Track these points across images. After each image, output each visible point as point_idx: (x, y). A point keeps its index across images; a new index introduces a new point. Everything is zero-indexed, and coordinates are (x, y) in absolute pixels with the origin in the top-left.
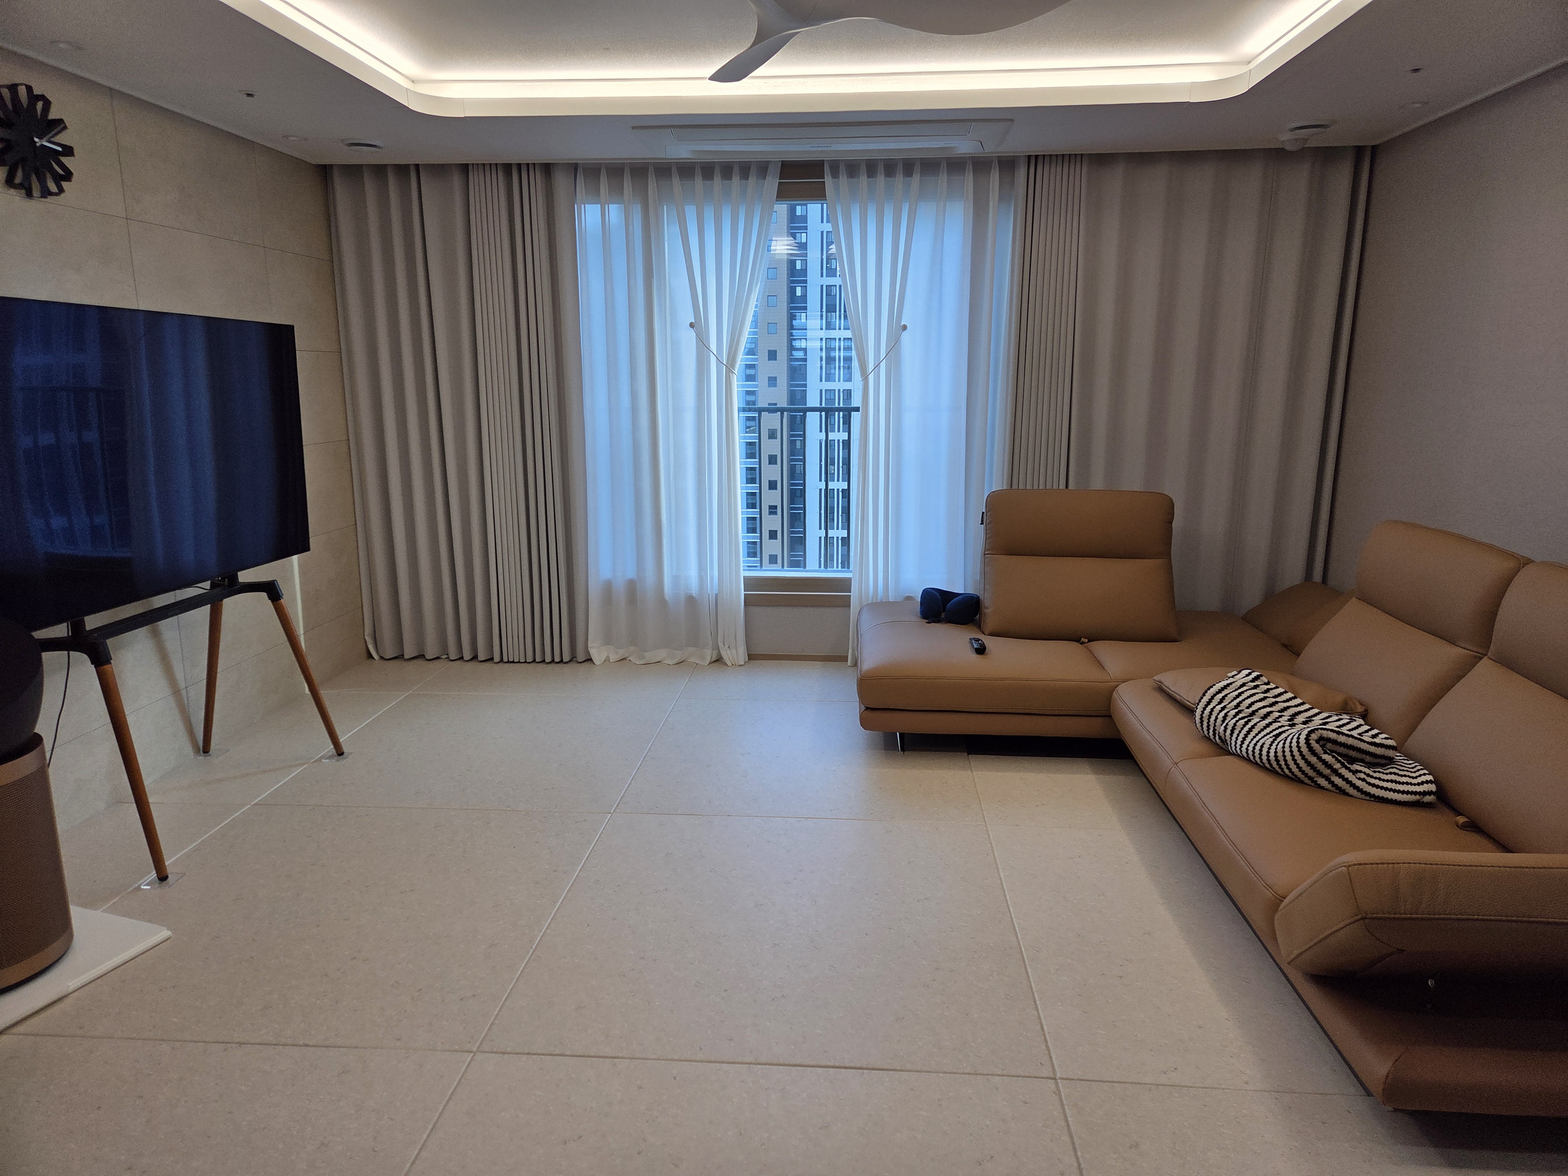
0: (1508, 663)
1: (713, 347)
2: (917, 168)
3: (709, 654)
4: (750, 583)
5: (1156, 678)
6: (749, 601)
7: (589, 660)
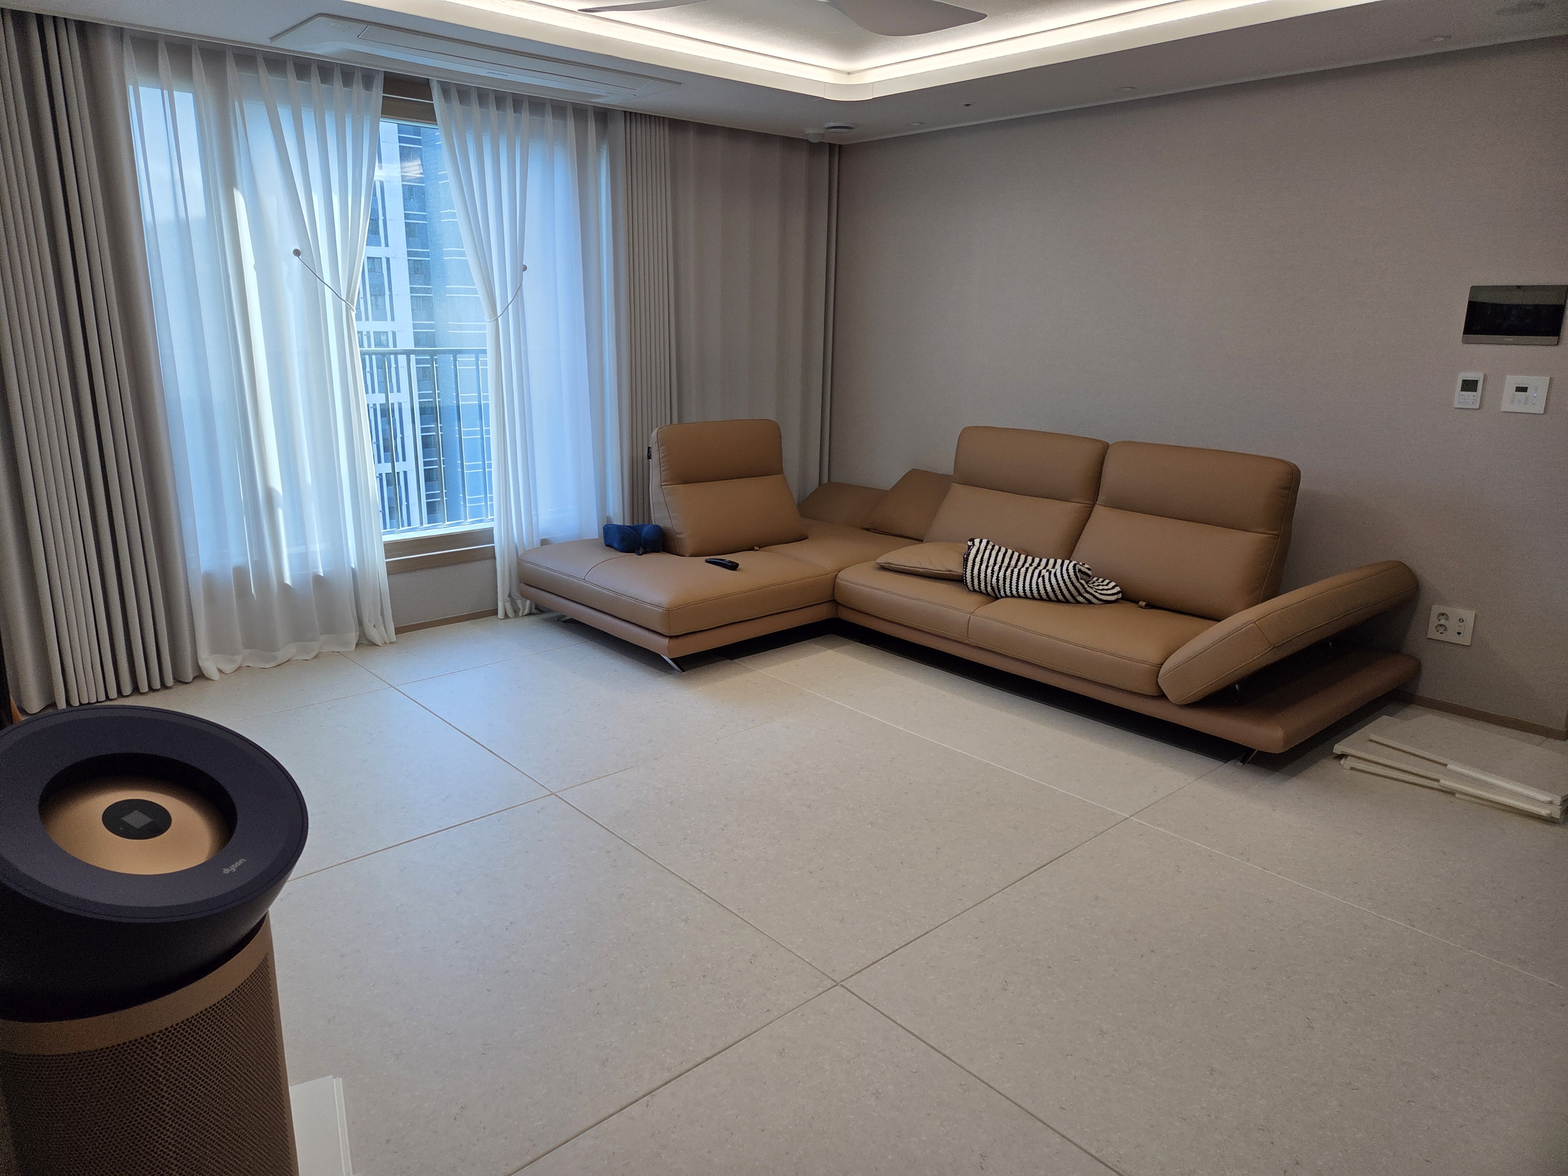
0: (1120, 504)
1: (327, 279)
2: (526, 105)
3: (353, 637)
4: (391, 548)
5: (878, 561)
6: (393, 570)
7: (200, 676)
